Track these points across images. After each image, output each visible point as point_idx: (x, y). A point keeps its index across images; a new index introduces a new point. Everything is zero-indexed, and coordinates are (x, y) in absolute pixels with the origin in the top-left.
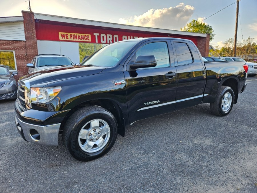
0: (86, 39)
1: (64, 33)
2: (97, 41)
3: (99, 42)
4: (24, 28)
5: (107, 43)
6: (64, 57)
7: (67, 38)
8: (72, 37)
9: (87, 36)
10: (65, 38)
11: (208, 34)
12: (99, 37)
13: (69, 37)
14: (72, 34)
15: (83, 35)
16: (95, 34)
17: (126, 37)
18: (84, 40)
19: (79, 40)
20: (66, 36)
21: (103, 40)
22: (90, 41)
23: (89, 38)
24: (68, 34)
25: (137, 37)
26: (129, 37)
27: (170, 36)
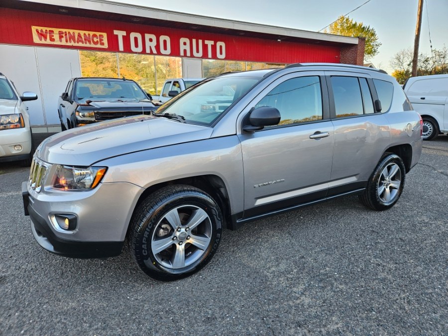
0: (96, 43)
1: (44, 29)
2: (121, 48)
3: (127, 49)
5: (144, 52)
7: (52, 40)
8: (62, 36)
9: (98, 36)
10: (45, 38)
11: (362, 39)
12: (126, 40)
13: (56, 36)
14: (64, 30)
15: (89, 34)
16: (116, 32)
17: (187, 41)
18: (93, 45)
19: (80, 44)
20: (48, 35)
21: (137, 46)
22: (106, 46)
23: (102, 40)
24: (53, 31)
25: (212, 43)
26: (194, 41)
27: (282, 40)
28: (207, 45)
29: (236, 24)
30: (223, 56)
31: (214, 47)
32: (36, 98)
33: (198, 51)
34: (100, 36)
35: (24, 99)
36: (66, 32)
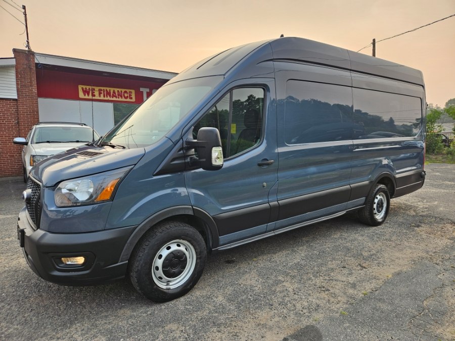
1: (88, 87)
4: (16, 77)
6: (84, 126)
7: (94, 96)
9: (128, 92)
10: (88, 95)
13: (97, 93)
14: (102, 88)
15: (121, 91)
16: (141, 89)
18: (124, 99)
19: (114, 99)
20: (91, 91)
22: (134, 100)
23: (131, 95)
24: (94, 89)
34: (130, 92)
36: (104, 90)
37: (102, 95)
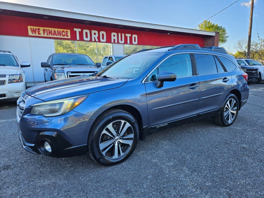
0: (64, 36)
1: (35, 28)
2: (78, 38)
3: (81, 39)
5: (91, 40)
7: (39, 34)
10: (35, 33)
11: (217, 33)
12: (81, 34)
13: (41, 32)
14: (46, 28)
15: (60, 31)
17: (116, 34)
18: (62, 37)
19: (55, 36)
21: (87, 37)
22: (69, 37)
23: (67, 34)
24: (40, 29)
25: (130, 35)
26: (120, 34)
27: (170, 34)
28: (127, 37)
29: (143, 25)
30: (136, 43)
31: (131, 38)
32: (29, 66)
33: (122, 40)
34: (66, 31)
35: (22, 66)
36: (47, 29)
37: (46, 33)
